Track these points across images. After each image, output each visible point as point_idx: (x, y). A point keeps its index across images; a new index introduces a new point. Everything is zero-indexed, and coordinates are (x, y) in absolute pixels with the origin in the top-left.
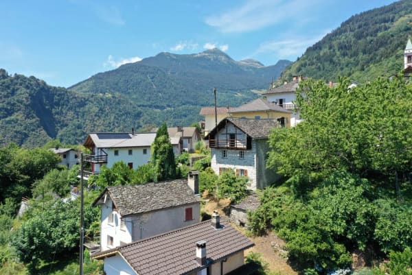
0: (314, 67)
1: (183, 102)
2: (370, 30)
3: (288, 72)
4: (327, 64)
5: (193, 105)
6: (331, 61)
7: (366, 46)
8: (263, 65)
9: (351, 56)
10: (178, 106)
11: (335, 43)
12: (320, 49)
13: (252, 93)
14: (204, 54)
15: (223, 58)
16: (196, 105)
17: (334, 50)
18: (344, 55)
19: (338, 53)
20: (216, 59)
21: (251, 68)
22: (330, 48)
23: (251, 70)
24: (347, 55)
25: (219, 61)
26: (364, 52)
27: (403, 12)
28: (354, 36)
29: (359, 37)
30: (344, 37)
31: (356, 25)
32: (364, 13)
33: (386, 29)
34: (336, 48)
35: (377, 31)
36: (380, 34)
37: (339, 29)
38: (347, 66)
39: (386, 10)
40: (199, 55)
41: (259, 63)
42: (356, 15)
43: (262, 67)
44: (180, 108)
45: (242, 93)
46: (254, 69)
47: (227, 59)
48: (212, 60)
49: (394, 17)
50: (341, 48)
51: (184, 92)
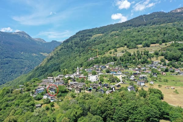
0: (65, 50)
1: (6, 57)
2: (85, 39)
3: (56, 50)
4: (70, 49)
5: (11, 58)
6: (72, 49)
7: (82, 45)
8: (45, 41)
9: (78, 48)
10: (3, 58)
11: (73, 41)
12: (68, 42)
13: (40, 54)
14: (17, 33)
15: (27, 36)
16: (13, 58)
17: (73, 44)
18: (76, 46)
19: (74, 45)
20: (23, 37)
21: (40, 42)
22: (72, 43)
23: (40, 43)
24: (77, 46)
25: (25, 38)
26: (82, 47)
27: (95, 33)
28: (80, 39)
29: (81, 40)
30: (76, 39)
31: (81, 35)
32: (84, 30)
33: (89, 39)
34: (73, 43)
35: (86, 39)
36: (87, 40)
37: (75, 35)
38: (76, 51)
39: (90, 31)
40: (14, 33)
41: (43, 40)
42: (81, 31)
43: (45, 42)
44: (4, 59)
45: (36, 54)
46: (41, 43)
47: (28, 37)
48: (21, 36)
49: (92, 35)
50: (75, 44)
51: (7, 52)
